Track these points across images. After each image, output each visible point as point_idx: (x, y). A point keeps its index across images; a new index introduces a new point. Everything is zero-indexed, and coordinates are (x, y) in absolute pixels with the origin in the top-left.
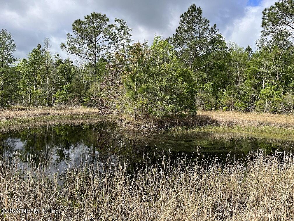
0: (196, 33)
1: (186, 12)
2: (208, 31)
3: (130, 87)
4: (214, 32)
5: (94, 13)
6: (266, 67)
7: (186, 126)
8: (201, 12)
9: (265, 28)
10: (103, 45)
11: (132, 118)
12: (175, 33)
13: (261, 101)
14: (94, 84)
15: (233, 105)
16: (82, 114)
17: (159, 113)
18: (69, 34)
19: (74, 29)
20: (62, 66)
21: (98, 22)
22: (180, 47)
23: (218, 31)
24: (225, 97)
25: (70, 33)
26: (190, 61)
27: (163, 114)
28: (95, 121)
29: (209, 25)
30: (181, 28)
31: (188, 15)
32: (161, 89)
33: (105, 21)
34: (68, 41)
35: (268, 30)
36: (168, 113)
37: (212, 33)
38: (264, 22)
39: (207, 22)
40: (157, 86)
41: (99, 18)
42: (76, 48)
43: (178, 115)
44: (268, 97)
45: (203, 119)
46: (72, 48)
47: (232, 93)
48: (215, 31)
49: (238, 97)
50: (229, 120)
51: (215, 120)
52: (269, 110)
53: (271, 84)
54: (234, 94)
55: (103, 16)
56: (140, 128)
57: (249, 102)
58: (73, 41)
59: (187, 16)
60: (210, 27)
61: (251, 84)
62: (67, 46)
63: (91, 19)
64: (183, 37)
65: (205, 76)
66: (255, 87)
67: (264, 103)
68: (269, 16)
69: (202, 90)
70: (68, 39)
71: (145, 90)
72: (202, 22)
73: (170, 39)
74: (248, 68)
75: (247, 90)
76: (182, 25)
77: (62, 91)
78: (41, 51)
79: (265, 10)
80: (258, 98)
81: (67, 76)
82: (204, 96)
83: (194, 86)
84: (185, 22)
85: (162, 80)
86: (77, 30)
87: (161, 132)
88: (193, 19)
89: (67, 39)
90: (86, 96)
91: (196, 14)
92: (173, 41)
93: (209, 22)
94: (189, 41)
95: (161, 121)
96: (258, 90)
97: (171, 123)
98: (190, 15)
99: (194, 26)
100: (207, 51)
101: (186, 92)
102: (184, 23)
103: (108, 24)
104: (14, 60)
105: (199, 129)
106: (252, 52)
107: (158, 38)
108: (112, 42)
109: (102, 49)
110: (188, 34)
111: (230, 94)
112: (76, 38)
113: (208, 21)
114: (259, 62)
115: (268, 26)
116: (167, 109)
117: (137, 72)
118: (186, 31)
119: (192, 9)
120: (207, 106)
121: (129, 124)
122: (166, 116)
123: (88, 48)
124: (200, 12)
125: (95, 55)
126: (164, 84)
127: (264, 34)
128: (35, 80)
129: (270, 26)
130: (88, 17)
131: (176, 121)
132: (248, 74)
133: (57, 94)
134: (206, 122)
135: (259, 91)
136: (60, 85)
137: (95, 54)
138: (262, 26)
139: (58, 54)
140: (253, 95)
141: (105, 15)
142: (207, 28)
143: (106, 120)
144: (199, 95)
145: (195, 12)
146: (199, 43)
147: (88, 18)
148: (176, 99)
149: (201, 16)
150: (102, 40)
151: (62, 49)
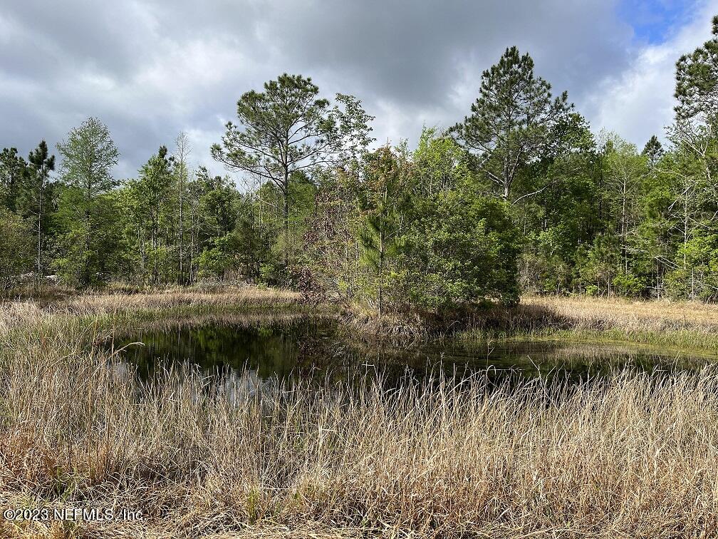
0: (518, 113)
1: (497, 66)
2: (548, 108)
3: (369, 243)
4: (563, 110)
5: (285, 75)
6: (691, 189)
7: (494, 328)
8: (531, 65)
9: (683, 101)
10: (304, 146)
11: (374, 310)
12: (470, 114)
13: (679, 272)
14: (284, 235)
15: (611, 281)
16: (259, 301)
17: (433, 299)
18: (230, 124)
19: (241, 111)
20: (214, 195)
21: (293, 95)
22: (481, 147)
23: (573, 106)
24: (591, 263)
25: (232, 120)
26: (506, 179)
27: (443, 301)
28: (287, 317)
29: (549, 95)
30: (483, 102)
31: (501, 72)
32: (438, 246)
33: (310, 93)
34: (227, 139)
35: (692, 105)
36: (453, 300)
37: (557, 111)
38: (679, 86)
39: (544, 87)
40: (427, 240)
41: (296, 86)
42: (244, 154)
43: (476, 305)
44: (697, 262)
45: (534, 314)
46: (236, 155)
47: (607, 252)
48: (566, 107)
49: (624, 261)
50: (596, 316)
51: (562, 317)
52: (698, 293)
53: (704, 232)
54: (612, 256)
55: (305, 82)
56: (391, 332)
57: (650, 273)
58: (238, 139)
59: (499, 74)
60: (552, 100)
61: (656, 231)
62: (226, 150)
63: (277, 89)
64: (488, 124)
65: (541, 213)
66: (665, 237)
67: (687, 278)
68: (691, 74)
69: (535, 245)
70: (228, 134)
71: (402, 250)
72: (533, 87)
73: (458, 127)
74: (647, 192)
75: (644, 245)
76: (485, 95)
77: (213, 250)
78: (166, 161)
79: (683, 59)
80: (672, 265)
81: (224, 216)
82: (540, 260)
83: (511, 240)
84: (493, 87)
85: (440, 227)
86: (248, 114)
87: (438, 342)
88: (512, 82)
89: (225, 135)
90: (266, 262)
91: (520, 70)
92: (464, 132)
93: (549, 87)
94: (502, 133)
95: (438, 318)
96: (673, 246)
97: (461, 321)
98: (505, 73)
99: (514, 97)
100: (546, 154)
101: (493, 252)
102: (491, 90)
103: (316, 98)
104: (114, 183)
105: (524, 335)
106: (662, 151)
107: (431, 132)
108: (325, 138)
109: (301, 154)
110: (499, 116)
111: (602, 255)
112: (246, 133)
113: (546, 86)
114: (674, 179)
115: (691, 96)
116: (449, 290)
117: (384, 212)
118: (495, 109)
119: (510, 58)
120: (548, 284)
121: (366, 323)
122: (448, 306)
123: (270, 154)
124: (528, 65)
125: (287, 170)
126: (443, 235)
127: (682, 115)
128: (155, 226)
129: (696, 96)
130: (271, 84)
131: (472, 317)
132: (647, 208)
133: (203, 258)
134: (541, 319)
135: (676, 248)
136: (208, 237)
137: (286, 166)
138: (676, 96)
139: (205, 169)
140: (660, 258)
141: (309, 80)
142: (546, 101)
143: (312, 316)
144: (528, 257)
145: (517, 65)
146: (526, 137)
147: (271, 87)
148: (469, 268)
149: (532, 73)
150: (302, 134)
151: (215, 157)
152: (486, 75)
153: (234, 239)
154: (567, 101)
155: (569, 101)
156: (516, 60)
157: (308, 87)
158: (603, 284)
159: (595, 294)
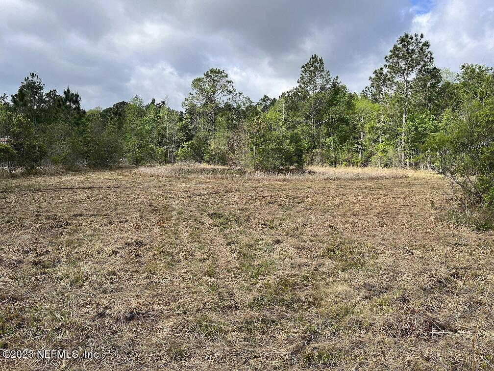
1: (308, 63)
2: (330, 83)
4: (337, 84)
5: (213, 68)
12: (295, 87)
23: (341, 82)
26: (312, 114)
30: (302, 79)
41: (218, 74)
42: (196, 105)
48: (338, 82)
55: (222, 71)
57: (368, 157)
58: (193, 99)
59: (309, 67)
61: (369, 140)
63: (209, 74)
65: (325, 131)
66: (375, 141)
72: (323, 74)
76: (303, 77)
77: (184, 148)
82: (324, 152)
90: (207, 153)
91: (318, 65)
98: (312, 66)
99: (315, 78)
102: (306, 74)
103: (227, 79)
110: (309, 86)
118: (307, 83)
119: (314, 59)
124: (322, 63)
130: (206, 73)
133: (179, 152)
136: (180, 142)
141: (224, 71)
142: (329, 80)
144: (318, 150)
145: (316, 63)
150: (221, 95)
152: (303, 67)
153: (193, 143)
154: (338, 80)
155: (339, 80)
156: (316, 60)
157: (223, 74)
158: (349, 161)
159: (345, 165)
